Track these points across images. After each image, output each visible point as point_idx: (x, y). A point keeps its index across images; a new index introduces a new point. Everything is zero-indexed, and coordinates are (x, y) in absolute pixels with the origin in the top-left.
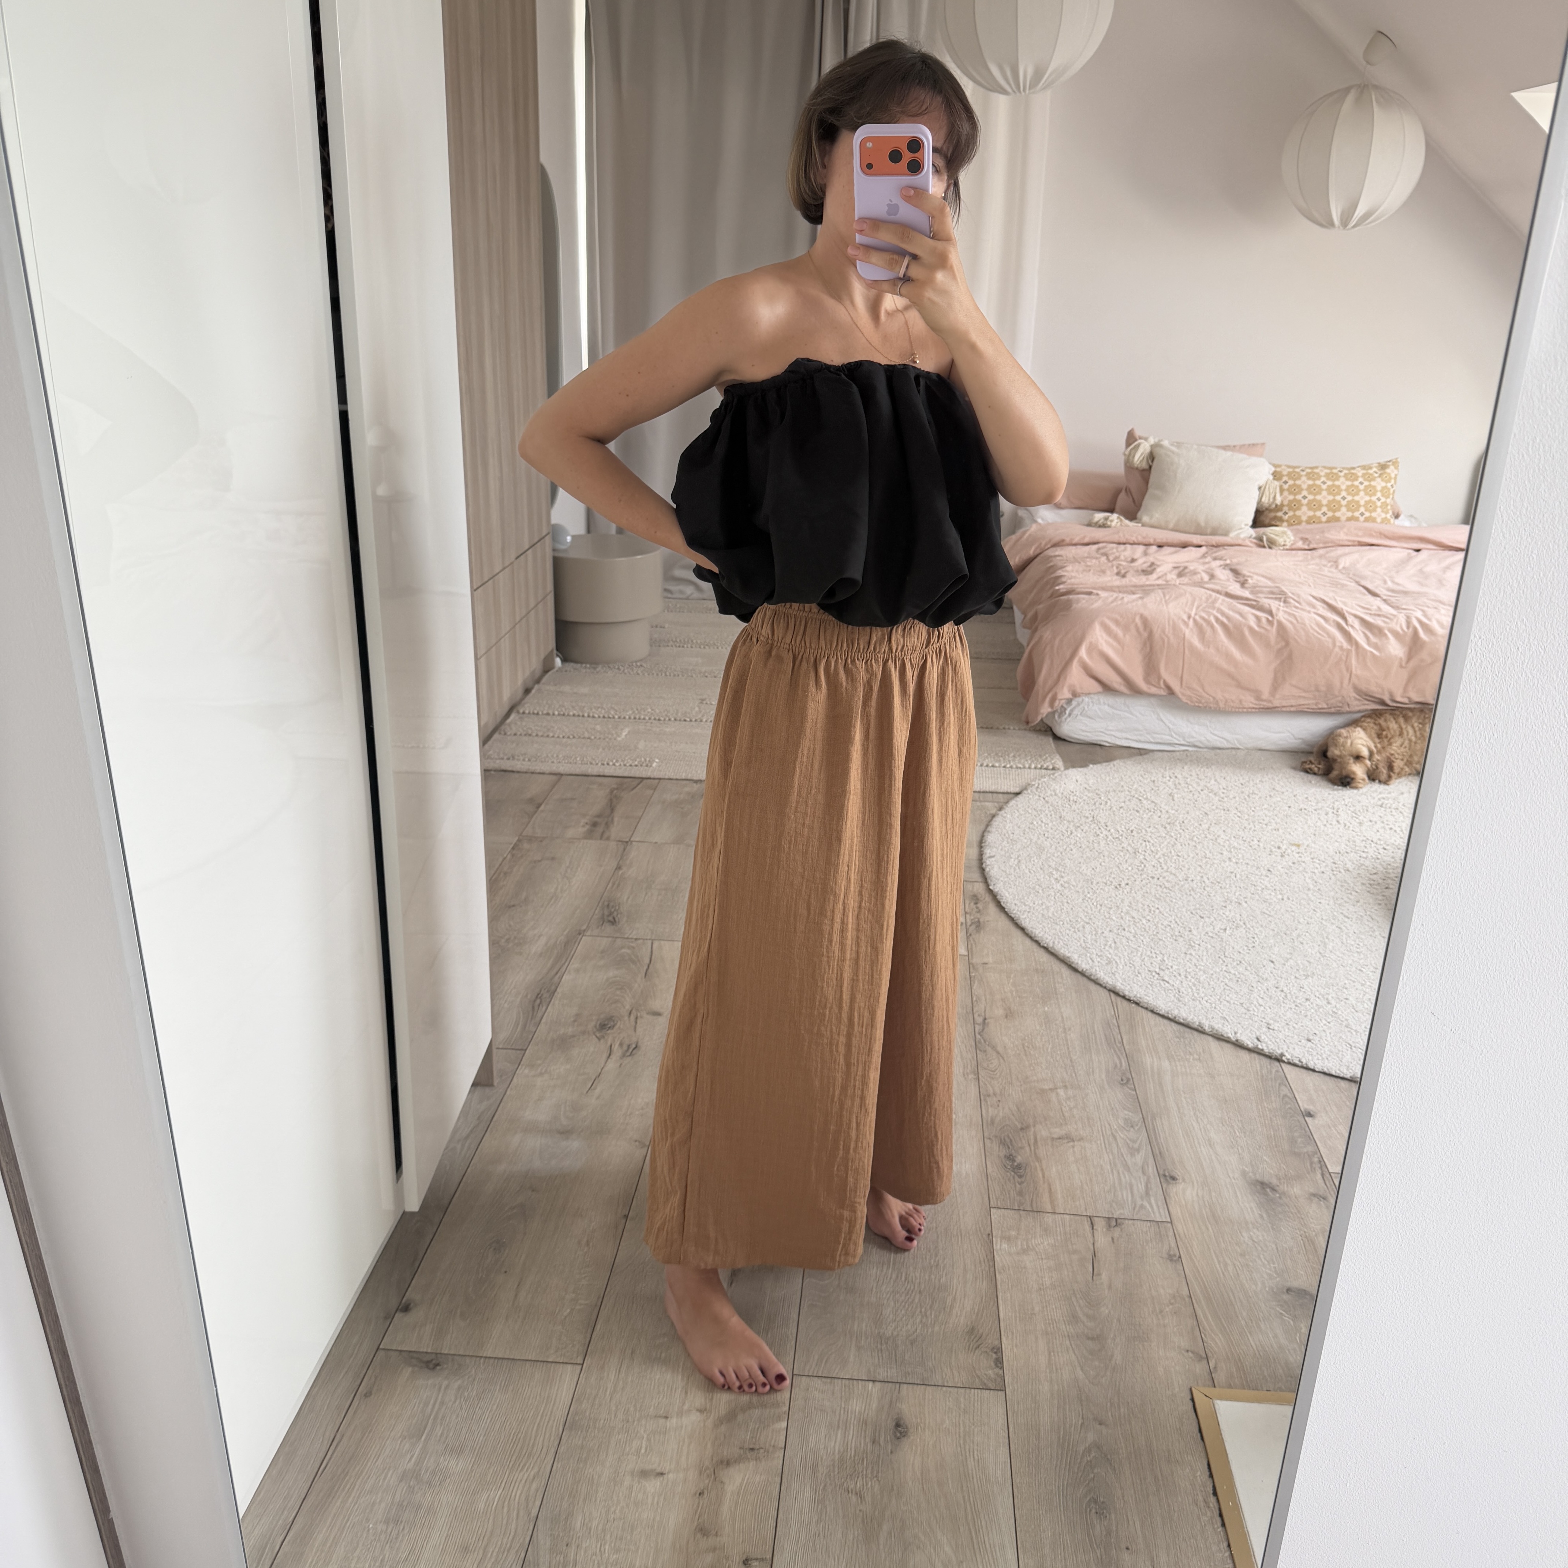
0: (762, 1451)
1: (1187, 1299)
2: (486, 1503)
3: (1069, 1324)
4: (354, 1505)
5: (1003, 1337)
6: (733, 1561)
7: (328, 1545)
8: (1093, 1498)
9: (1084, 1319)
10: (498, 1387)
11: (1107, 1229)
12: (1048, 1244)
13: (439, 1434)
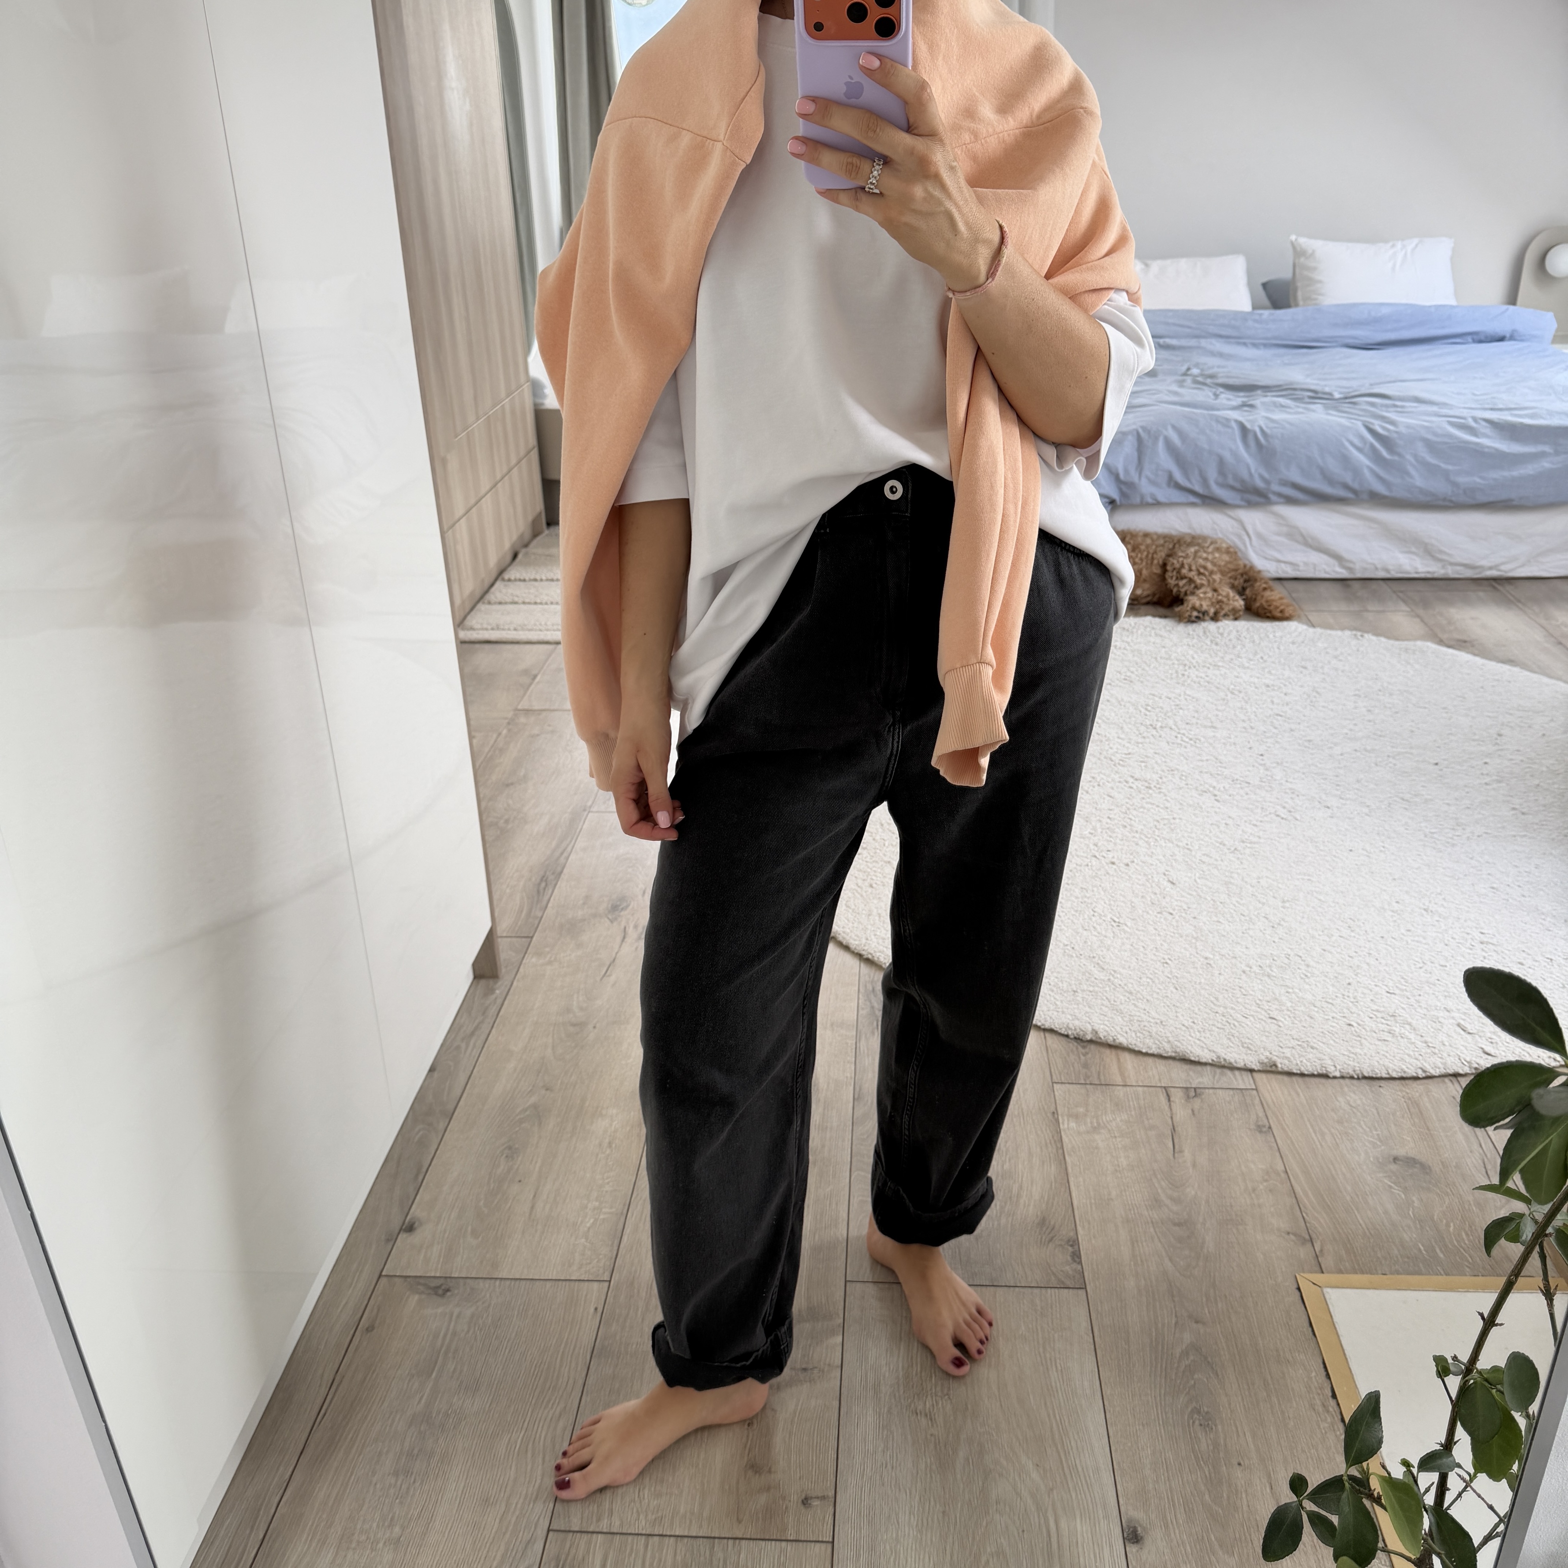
0: (816, 1371)
1: (1283, 1175)
2: (507, 1447)
3: (1152, 1210)
4: (358, 1457)
5: (1079, 1228)
6: (790, 1501)
7: (330, 1505)
8: (1195, 1408)
9: (1168, 1202)
10: (516, 1313)
11: (1186, 1100)
12: (1121, 1121)
13: (452, 1369)
